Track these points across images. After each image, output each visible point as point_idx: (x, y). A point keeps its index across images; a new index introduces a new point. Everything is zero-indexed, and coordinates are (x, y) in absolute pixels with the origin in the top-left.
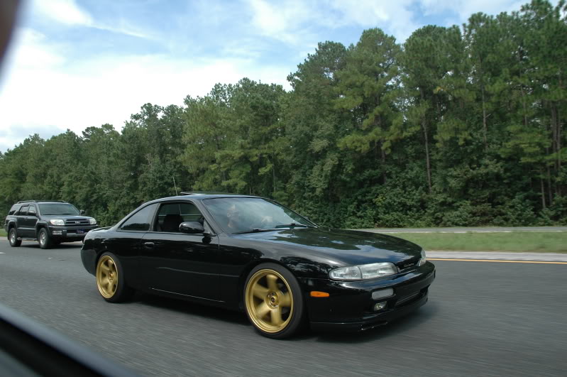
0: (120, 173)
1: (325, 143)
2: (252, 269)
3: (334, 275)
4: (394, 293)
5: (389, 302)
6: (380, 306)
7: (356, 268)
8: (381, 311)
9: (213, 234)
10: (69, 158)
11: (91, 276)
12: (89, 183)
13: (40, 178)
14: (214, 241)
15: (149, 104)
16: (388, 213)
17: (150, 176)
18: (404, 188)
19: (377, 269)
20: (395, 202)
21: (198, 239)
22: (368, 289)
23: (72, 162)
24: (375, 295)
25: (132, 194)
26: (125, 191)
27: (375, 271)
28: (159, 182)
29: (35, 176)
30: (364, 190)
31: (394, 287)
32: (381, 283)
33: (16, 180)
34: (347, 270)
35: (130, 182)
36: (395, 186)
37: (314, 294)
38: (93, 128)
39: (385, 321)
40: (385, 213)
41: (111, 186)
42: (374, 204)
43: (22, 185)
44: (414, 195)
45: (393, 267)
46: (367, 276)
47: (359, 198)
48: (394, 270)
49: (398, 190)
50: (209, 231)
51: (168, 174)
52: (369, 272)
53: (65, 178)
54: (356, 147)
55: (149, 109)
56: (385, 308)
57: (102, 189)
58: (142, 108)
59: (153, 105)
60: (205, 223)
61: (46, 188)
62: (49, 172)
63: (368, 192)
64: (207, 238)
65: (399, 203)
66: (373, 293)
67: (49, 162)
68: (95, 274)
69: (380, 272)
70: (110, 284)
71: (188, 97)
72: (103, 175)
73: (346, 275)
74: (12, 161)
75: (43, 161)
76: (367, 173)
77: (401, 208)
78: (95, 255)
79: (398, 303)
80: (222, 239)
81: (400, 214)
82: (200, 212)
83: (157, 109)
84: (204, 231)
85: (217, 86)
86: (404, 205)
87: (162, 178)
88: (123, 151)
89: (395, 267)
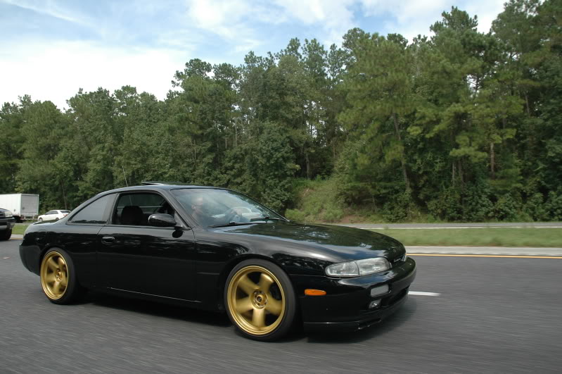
4: (389, 289)
5: (384, 299)
6: (374, 304)
7: (353, 263)
8: (375, 308)
9: (186, 227)
11: (33, 275)
14: (186, 236)
19: (372, 265)
21: (167, 234)
22: (366, 286)
24: (373, 292)
31: (388, 283)
34: (344, 265)
37: (309, 292)
39: (379, 319)
45: (386, 262)
46: (364, 272)
48: (387, 266)
50: (182, 225)
52: (364, 267)
56: (378, 305)
58: (188, 65)
60: (176, 215)
64: (178, 233)
66: (372, 290)
68: (38, 273)
70: (57, 283)
78: (39, 252)
80: (198, 234)
84: (176, 224)
89: (388, 263)
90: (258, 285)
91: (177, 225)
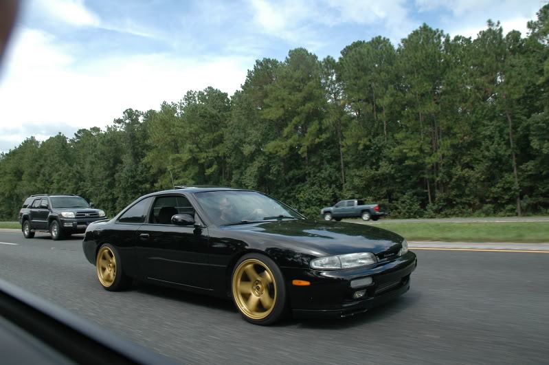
0: (100, 172)
1: (253, 148)
2: (239, 258)
3: (315, 265)
4: (373, 282)
5: (369, 290)
6: (359, 295)
7: (336, 257)
8: (360, 299)
9: (203, 226)
10: (57, 159)
11: (92, 265)
12: (75, 180)
13: (34, 176)
14: (205, 233)
15: (130, 109)
16: (309, 207)
17: (123, 175)
18: (320, 186)
19: (357, 259)
20: (313, 198)
21: (190, 230)
22: (347, 278)
23: (60, 162)
24: (354, 284)
25: (110, 191)
26: (104, 188)
27: (354, 261)
28: (130, 180)
29: (30, 175)
30: (289, 187)
31: (373, 276)
32: (360, 272)
33: (15, 178)
34: (327, 260)
35: (108, 180)
36: (313, 184)
37: (296, 282)
38: (84, 130)
39: (364, 309)
40: (306, 207)
41: (93, 184)
42: (298, 200)
43: (19, 183)
44: (328, 192)
45: (372, 257)
46: (347, 265)
47: (286, 194)
48: (374, 260)
49: (316, 187)
50: (199, 223)
51: (139, 173)
52: (349, 261)
53: (55, 176)
54: (277, 152)
55: (130, 113)
56: (365, 296)
57: (85, 187)
58: (124, 113)
59: (134, 110)
60: (196, 215)
61: (39, 185)
62: (42, 171)
63: (293, 189)
64: (198, 230)
65: (317, 199)
66: (352, 282)
67: (42, 162)
68: (95, 264)
69: (360, 261)
71: (165, 103)
72: (86, 174)
73: (326, 264)
74: (11, 161)
75: (37, 161)
76: (291, 173)
77: (319, 203)
78: (96, 246)
79: (376, 291)
80: (210, 232)
81: (317, 208)
82: (191, 205)
83: (138, 114)
84: (195, 222)
85: (189, 93)
86: (321, 200)
87: (133, 177)
88: (102, 153)
89: (375, 257)
90: (261, 276)
91: (196, 224)
